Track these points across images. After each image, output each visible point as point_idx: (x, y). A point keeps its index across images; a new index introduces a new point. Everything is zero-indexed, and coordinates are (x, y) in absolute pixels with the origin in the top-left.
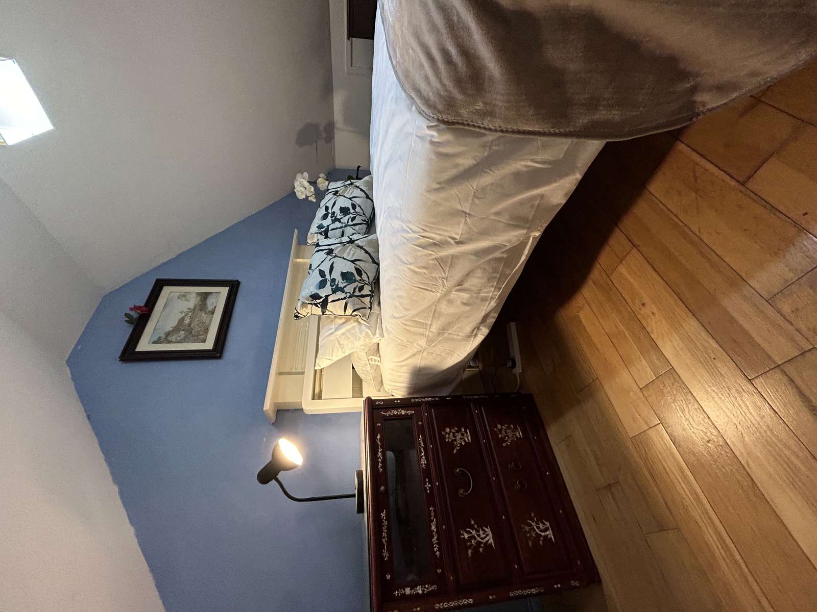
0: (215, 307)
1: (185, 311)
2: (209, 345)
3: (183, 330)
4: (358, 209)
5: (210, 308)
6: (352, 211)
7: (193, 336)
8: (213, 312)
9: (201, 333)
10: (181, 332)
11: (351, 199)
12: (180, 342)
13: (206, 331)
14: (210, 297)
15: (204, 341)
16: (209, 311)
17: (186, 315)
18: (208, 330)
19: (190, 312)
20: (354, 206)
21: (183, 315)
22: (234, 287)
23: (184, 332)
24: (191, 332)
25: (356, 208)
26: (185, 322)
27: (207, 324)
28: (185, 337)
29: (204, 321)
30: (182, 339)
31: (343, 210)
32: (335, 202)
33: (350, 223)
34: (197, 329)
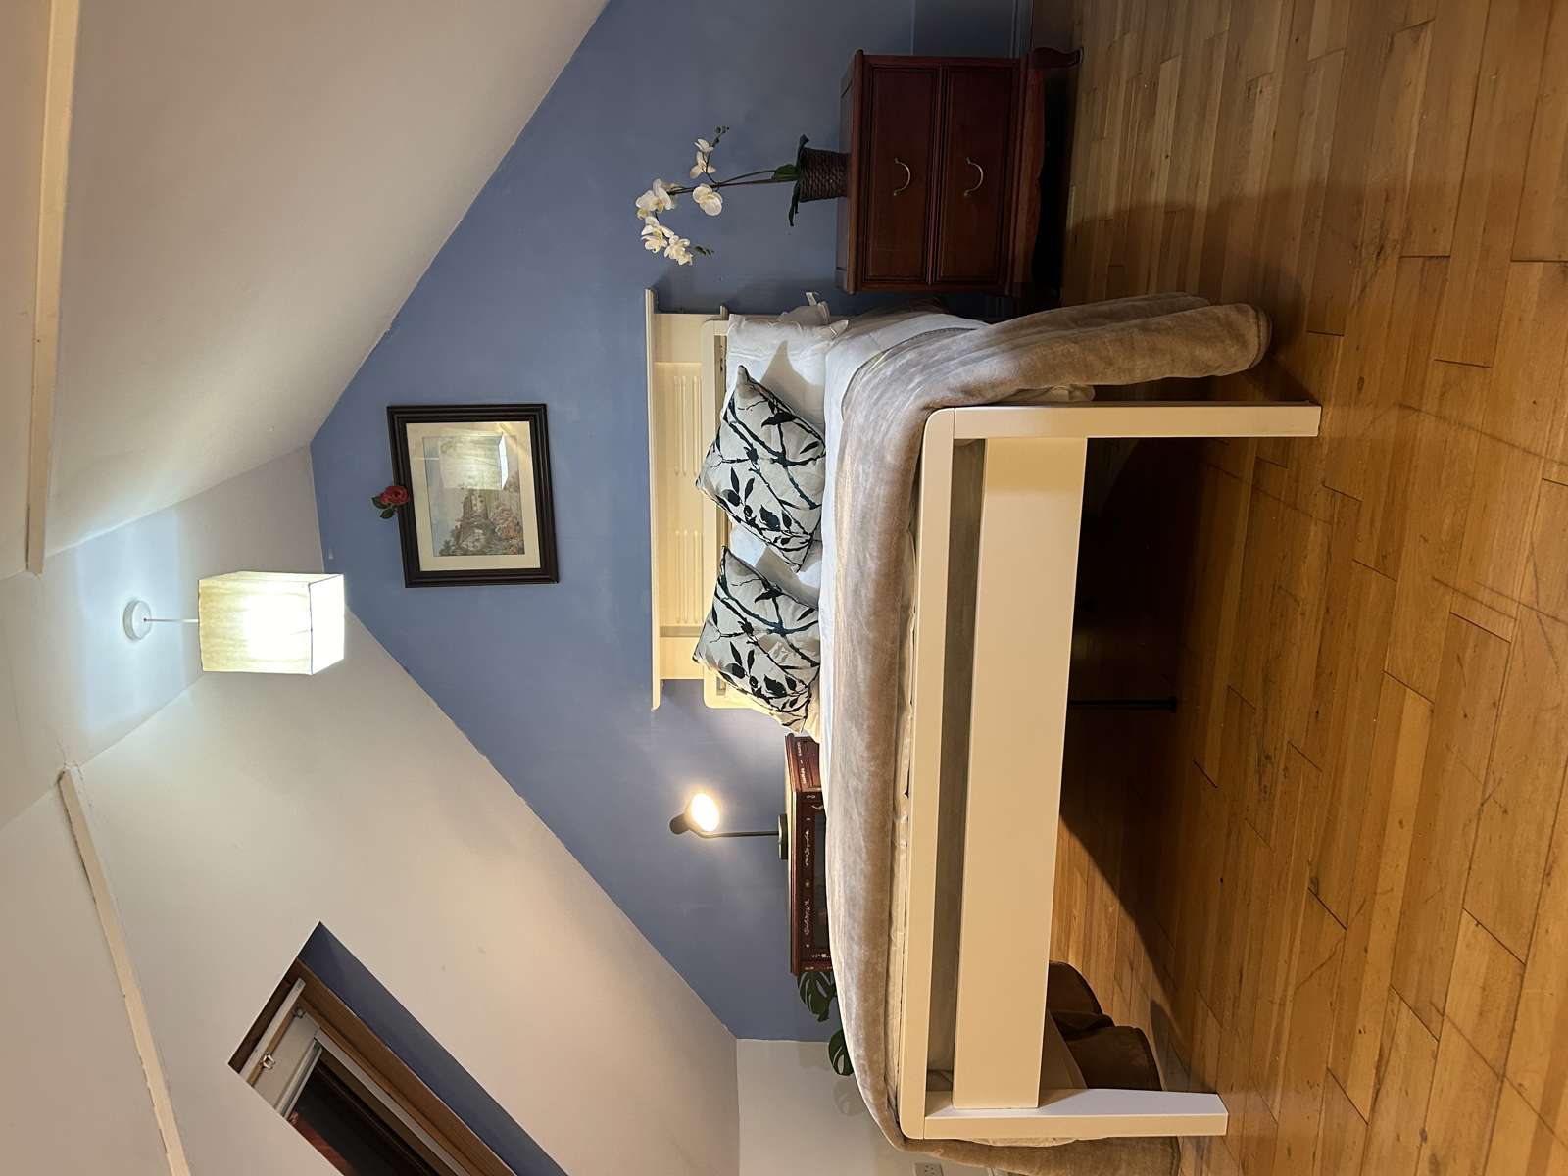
0: (518, 475)
2: (531, 558)
3: (478, 527)
4: (794, 527)
5: (509, 476)
7: (500, 540)
8: (516, 487)
9: (511, 534)
10: (477, 531)
11: (782, 502)
12: (482, 552)
13: (518, 528)
15: (521, 551)
16: (510, 485)
17: (472, 494)
18: (522, 528)
20: (787, 521)
21: (466, 493)
22: (537, 419)
23: (481, 532)
24: (493, 531)
25: (790, 524)
26: (475, 508)
27: (514, 515)
28: (488, 542)
29: (507, 507)
30: (484, 547)
31: (765, 514)
32: (751, 481)
33: (779, 544)
34: (501, 525)
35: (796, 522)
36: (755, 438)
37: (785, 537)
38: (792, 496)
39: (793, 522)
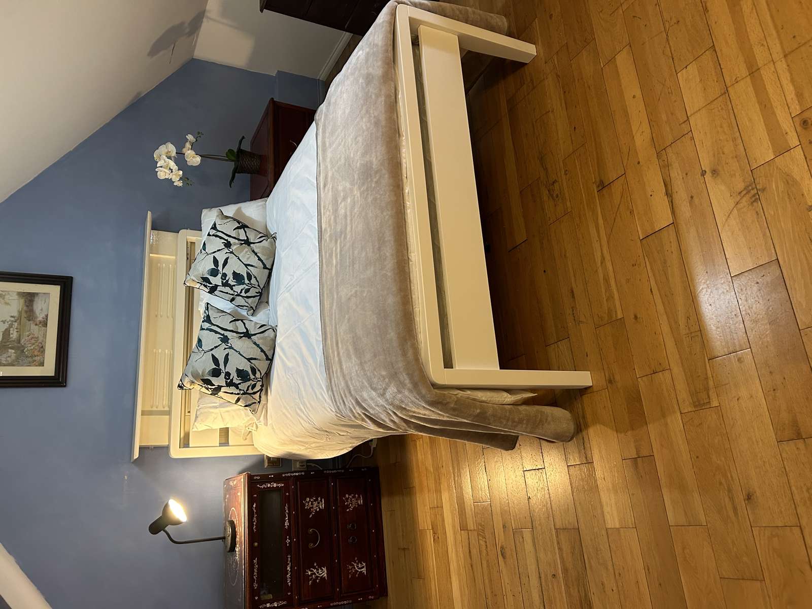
0: (47, 316)
1: (8, 320)
2: (48, 369)
3: (12, 348)
4: (253, 281)
5: (40, 317)
6: (247, 281)
7: (27, 357)
8: (45, 324)
9: (36, 353)
10: (10, 351)
11: (246, 265)
12: (12, 365)
13: (42, 349)
14: (36, 299)
15: (42, 364)
16: (40, 322)
17: (11, 326)
18: (44, 350)
19: (15, 322)
20: (249, 276)
21: (6, 326)
22: (66, 284)
23: (13, 351)
24: (23, 351)
25: (251, 279)
26: (11, 336)
27: (40, 341)
28: (17, 358)
29: (36, 336)
30: (13, 361)
31: (236, 276)
32: (227, 259)
33: (243, 294)
34: (29, 347)
35: (255, 277)
36: (230, 236)
37: (247, 287)
38: (254, 260)
39: (253, 277)
